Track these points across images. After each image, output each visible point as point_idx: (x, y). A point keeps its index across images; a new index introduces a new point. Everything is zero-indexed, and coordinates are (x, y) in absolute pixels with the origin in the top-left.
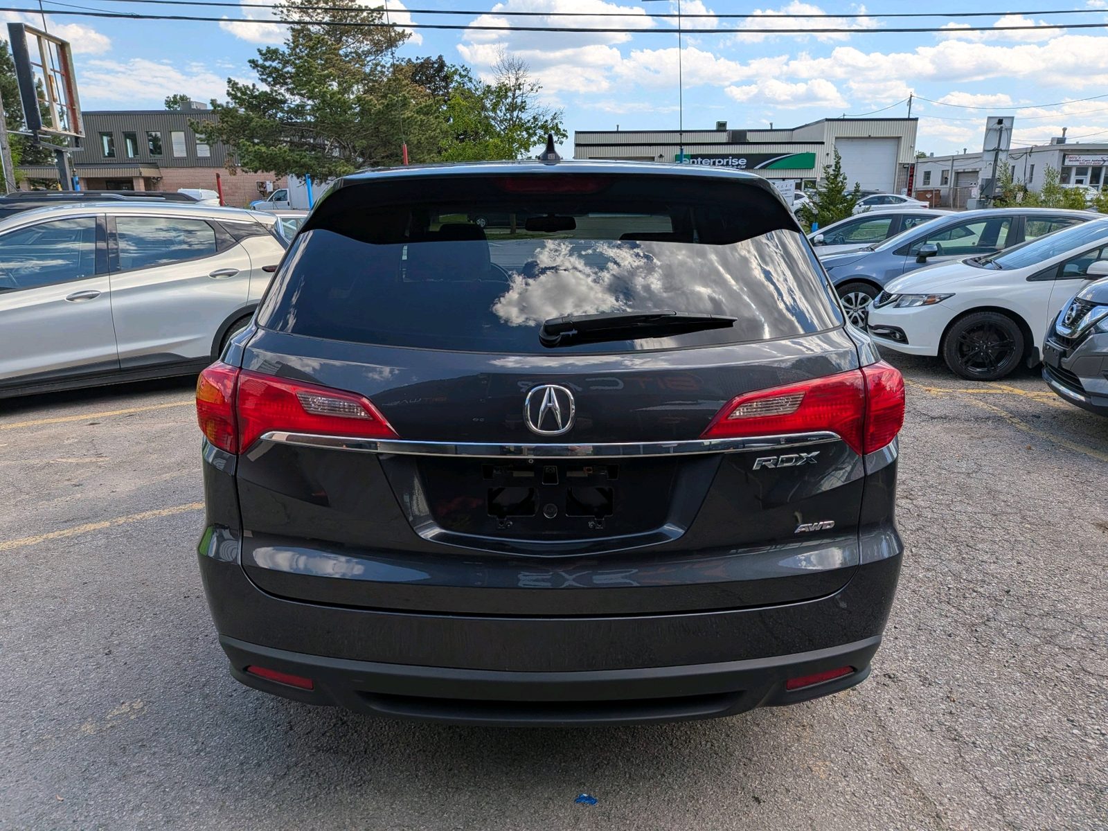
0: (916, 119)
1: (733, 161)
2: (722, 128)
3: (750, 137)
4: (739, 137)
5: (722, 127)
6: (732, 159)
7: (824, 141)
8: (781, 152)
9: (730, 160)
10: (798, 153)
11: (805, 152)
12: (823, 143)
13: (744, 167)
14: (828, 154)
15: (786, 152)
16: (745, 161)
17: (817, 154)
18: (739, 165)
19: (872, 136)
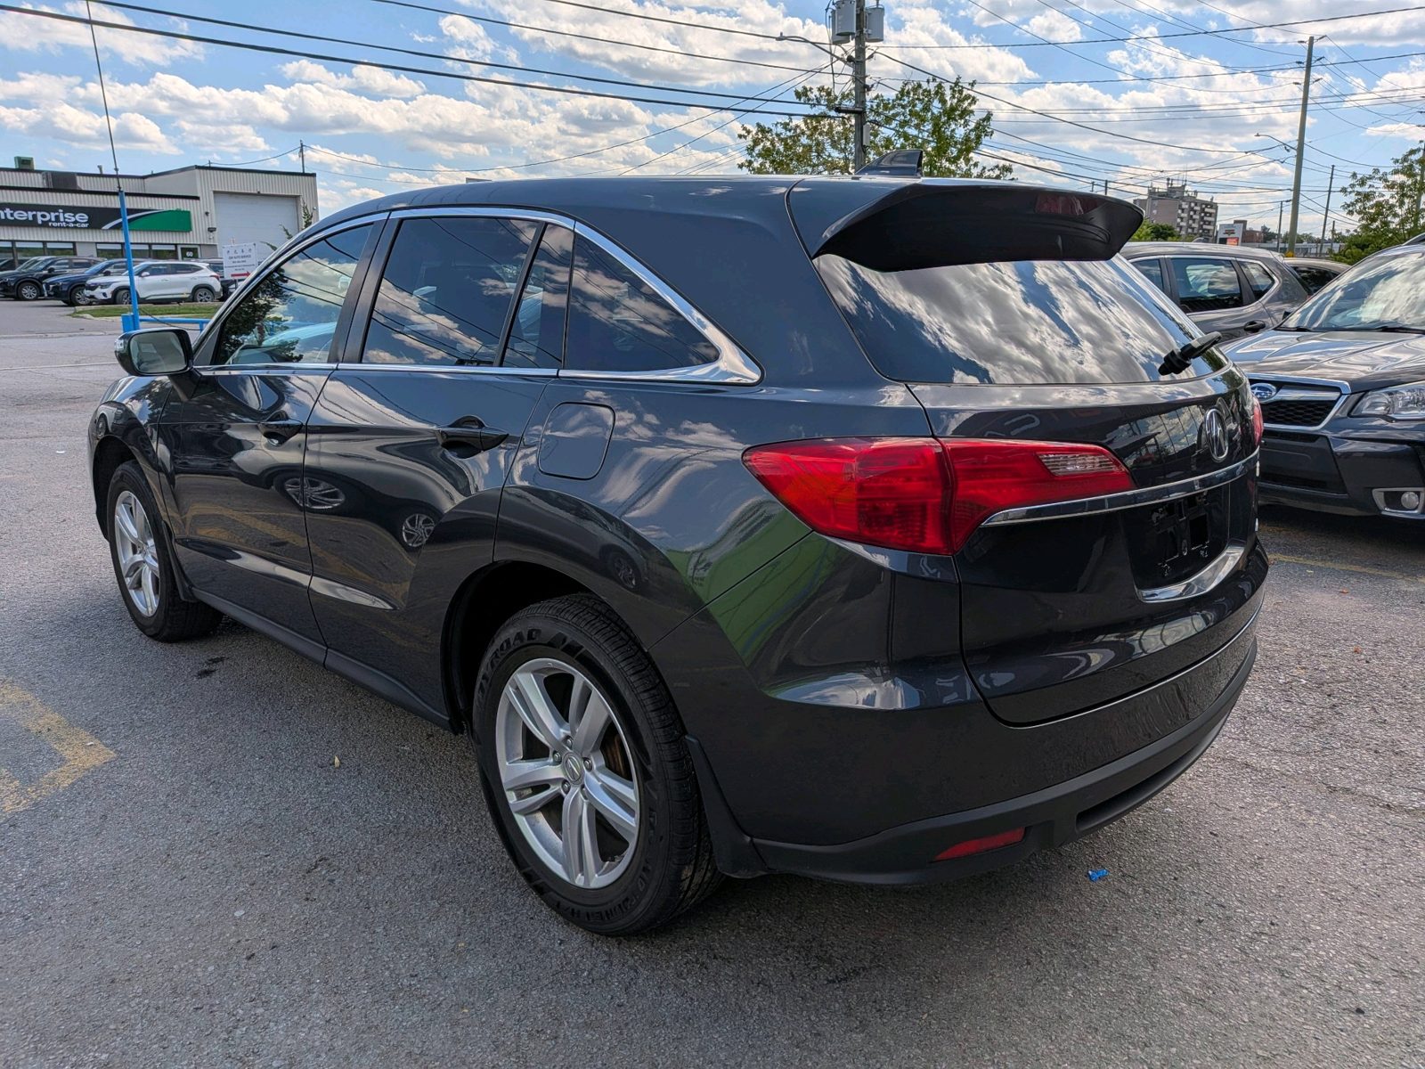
0: (314, 175)
1: (66, 215)
2: (25, 167)
3: (82, 183)
4: (62, 182)
5: (24, 165)
6: (64, 213)
7: (199, 195)
8: (139, 207)
9: (61, 215)
10: (165, 209)
11: (175, 209)
12: (197, 198)
13: (87, 225)
14: (207, 213)
15: (147, 207)
16: (86, 217)
17: (192, 213)
18: (76, 222)
19: (262, 192)
